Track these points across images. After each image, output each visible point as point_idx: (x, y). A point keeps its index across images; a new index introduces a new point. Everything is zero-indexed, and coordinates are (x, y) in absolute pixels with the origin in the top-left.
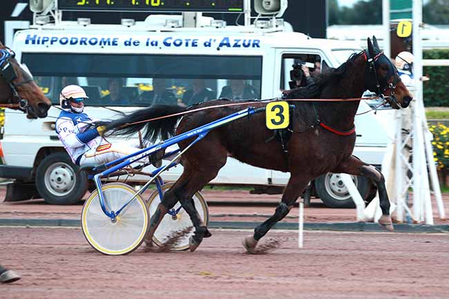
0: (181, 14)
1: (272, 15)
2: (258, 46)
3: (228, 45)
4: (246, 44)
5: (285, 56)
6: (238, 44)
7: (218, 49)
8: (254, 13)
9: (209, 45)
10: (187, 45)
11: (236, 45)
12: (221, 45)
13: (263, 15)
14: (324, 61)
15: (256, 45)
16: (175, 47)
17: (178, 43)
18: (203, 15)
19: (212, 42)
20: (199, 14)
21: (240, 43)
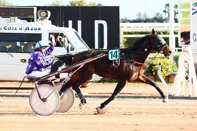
0: (9, 18)
1: (45, 18)
2: (40, 30)
3: (29, 29)
4: (36, 29)
5: (50, 34)
6: (32, 29)
7: (25, 31)
8: (38, 18)
9: (21, 29)
10: (13, 29)
11: (31, 29)
12: (26, 29)
13: (41, 18)
14: (65, 36)
15: (39, 29)
16: (9, 30)
17: (9, 28)
18: (18, 18)
19: (22, 28)
20: (16, 18)
21: (33, 29)
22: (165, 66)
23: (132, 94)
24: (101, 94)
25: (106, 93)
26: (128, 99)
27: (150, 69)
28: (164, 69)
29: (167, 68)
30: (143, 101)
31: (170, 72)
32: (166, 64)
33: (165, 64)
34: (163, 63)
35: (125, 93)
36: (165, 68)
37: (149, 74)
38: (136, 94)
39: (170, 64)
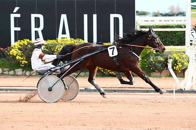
22: (180, 60)
23: (143, 88)
24: (111, 88)
25: (116, 88)
26: (138, 93)
27: (165, 63)
28: (179, 63)
29: (183, 61)
30: (152, 95)
31: (185, 66)
32: (182, 58)
33: (180, 57)
34: (179, 57)
35: (135, 87)
36: (181, 62)
37: (165, 68)
38: (146, 88)
39: (186, 58)
